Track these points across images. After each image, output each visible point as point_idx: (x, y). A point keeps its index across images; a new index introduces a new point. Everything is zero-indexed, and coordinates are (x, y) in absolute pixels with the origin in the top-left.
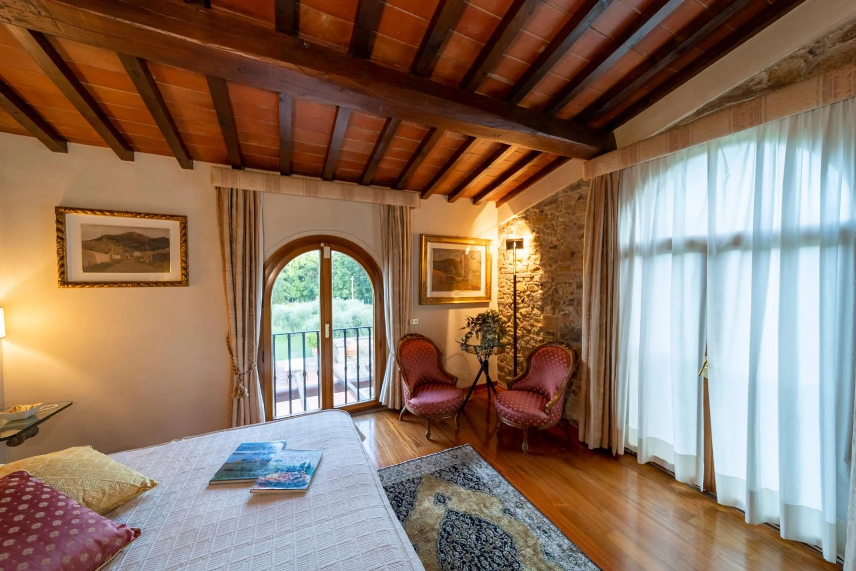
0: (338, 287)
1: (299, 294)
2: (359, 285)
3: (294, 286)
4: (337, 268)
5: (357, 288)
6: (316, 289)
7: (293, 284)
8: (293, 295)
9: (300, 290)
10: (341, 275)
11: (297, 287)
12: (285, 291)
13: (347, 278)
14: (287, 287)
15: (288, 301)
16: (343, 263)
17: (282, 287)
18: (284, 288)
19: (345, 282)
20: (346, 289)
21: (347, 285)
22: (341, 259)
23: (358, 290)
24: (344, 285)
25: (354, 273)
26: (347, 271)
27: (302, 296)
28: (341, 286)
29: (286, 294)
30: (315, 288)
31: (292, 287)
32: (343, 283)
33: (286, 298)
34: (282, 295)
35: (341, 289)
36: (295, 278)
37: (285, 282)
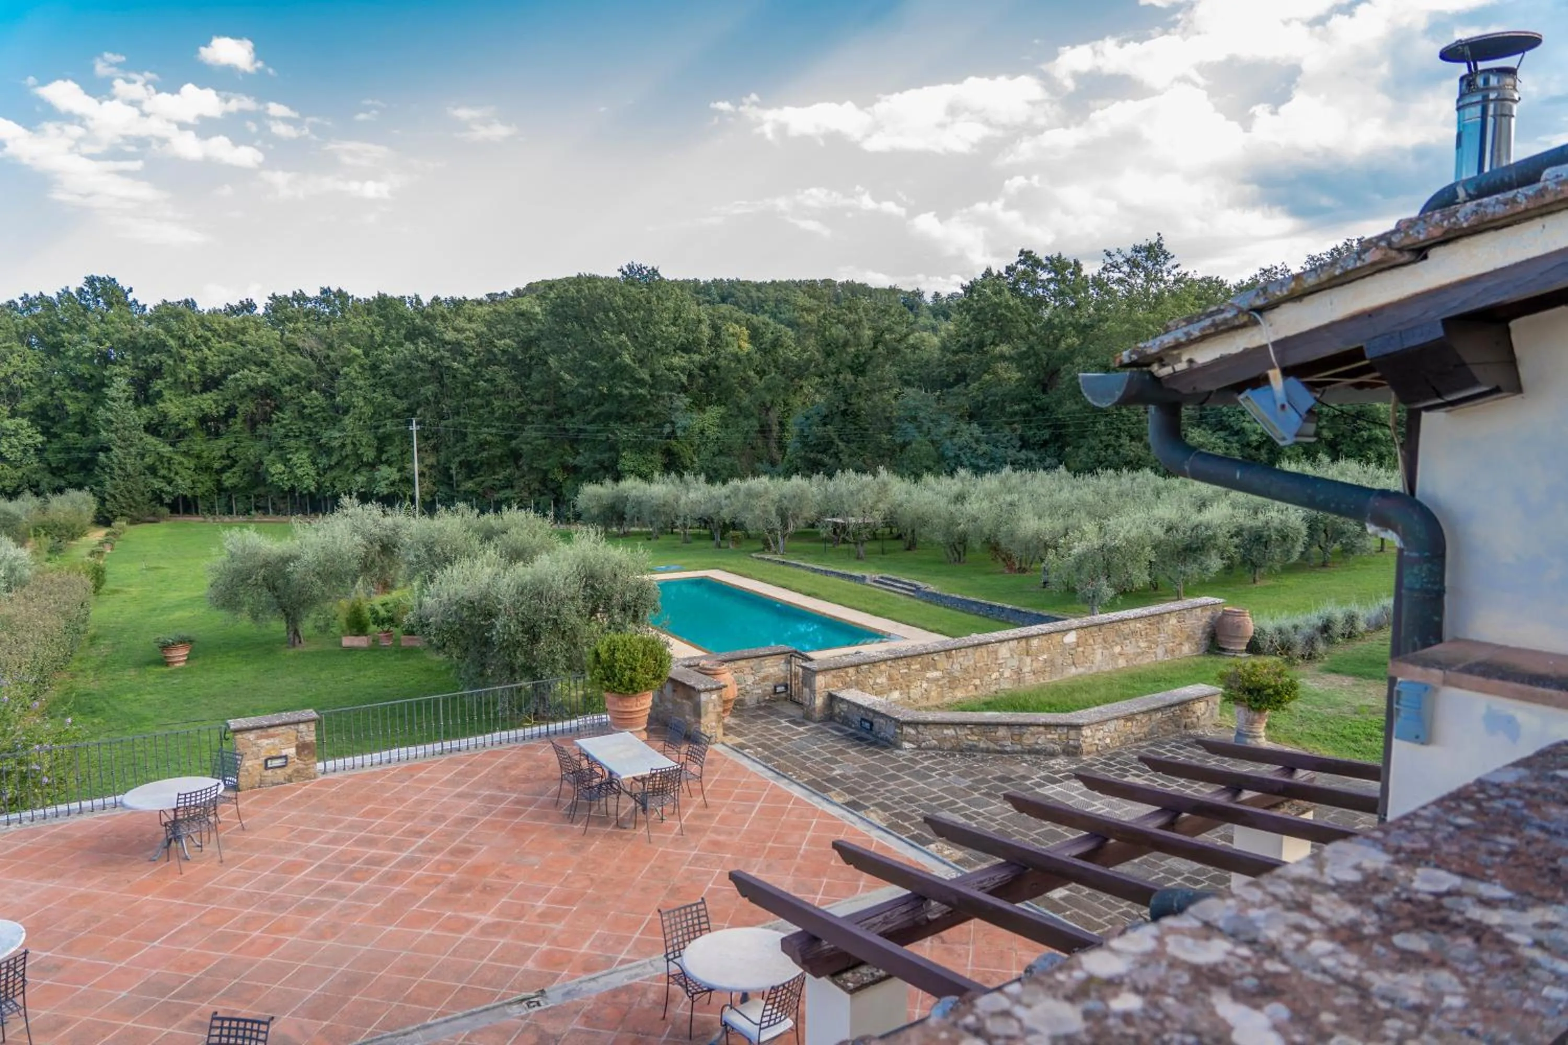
0: (359, 456)
1: (206, 483)
2: (435, 449)
3: (186, 454)
4: (351, 386)
5: (431, 460)
6: (273, 463)
7: (183, 446)
8: (183, 484)
9: (207, 469)
10: (368, 410)
11: (199, 457)
12: (153, 470)
13: (390, 426)
14: (160, 457)
15: (166, 510)
16: (374, 367)
17: (143, 457)
18: (149, 460)
19: (383, 442)
20: (389, 463)
21: (393, 451)
22: (366, 354)
23: (431, 467)
24: (380, 450)
25: (419, 405)
26: (391, 400)
27: (220, 489)
28: (369, 455)
29: (157, 484)
30: (267, 460)
31: (178, 458)
32: (375, 443)
33: (157, 497)
34: (141, 486)
35: (372, 466)
36: (191, 424)
37: (149, 439)
